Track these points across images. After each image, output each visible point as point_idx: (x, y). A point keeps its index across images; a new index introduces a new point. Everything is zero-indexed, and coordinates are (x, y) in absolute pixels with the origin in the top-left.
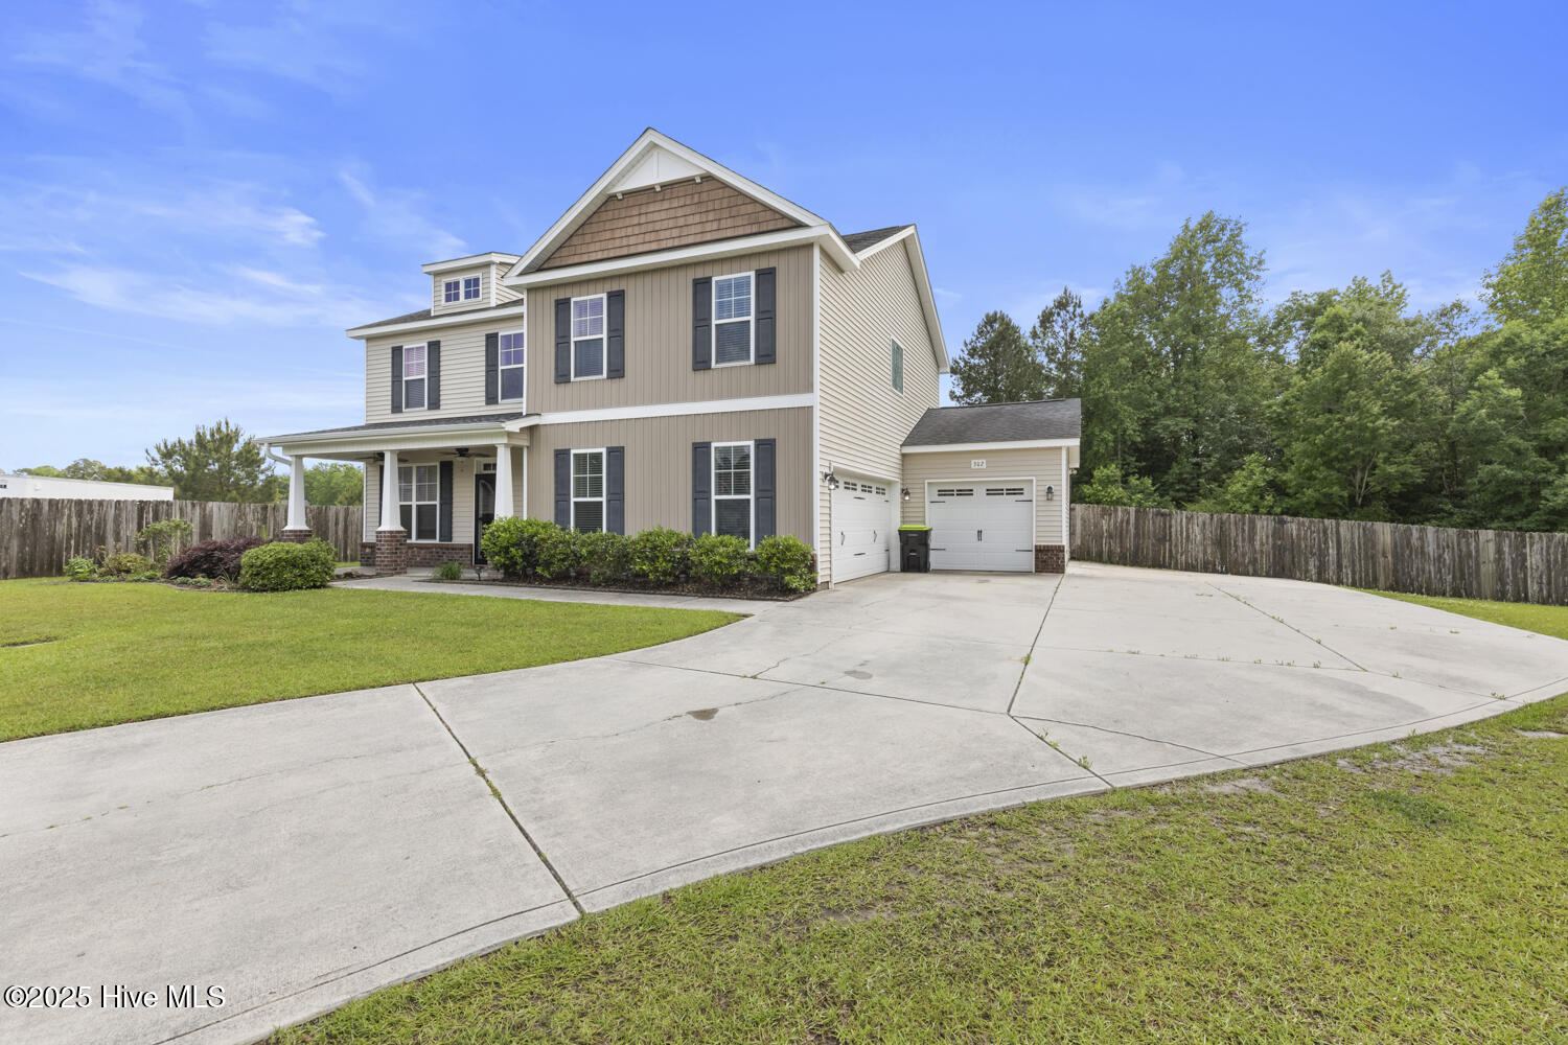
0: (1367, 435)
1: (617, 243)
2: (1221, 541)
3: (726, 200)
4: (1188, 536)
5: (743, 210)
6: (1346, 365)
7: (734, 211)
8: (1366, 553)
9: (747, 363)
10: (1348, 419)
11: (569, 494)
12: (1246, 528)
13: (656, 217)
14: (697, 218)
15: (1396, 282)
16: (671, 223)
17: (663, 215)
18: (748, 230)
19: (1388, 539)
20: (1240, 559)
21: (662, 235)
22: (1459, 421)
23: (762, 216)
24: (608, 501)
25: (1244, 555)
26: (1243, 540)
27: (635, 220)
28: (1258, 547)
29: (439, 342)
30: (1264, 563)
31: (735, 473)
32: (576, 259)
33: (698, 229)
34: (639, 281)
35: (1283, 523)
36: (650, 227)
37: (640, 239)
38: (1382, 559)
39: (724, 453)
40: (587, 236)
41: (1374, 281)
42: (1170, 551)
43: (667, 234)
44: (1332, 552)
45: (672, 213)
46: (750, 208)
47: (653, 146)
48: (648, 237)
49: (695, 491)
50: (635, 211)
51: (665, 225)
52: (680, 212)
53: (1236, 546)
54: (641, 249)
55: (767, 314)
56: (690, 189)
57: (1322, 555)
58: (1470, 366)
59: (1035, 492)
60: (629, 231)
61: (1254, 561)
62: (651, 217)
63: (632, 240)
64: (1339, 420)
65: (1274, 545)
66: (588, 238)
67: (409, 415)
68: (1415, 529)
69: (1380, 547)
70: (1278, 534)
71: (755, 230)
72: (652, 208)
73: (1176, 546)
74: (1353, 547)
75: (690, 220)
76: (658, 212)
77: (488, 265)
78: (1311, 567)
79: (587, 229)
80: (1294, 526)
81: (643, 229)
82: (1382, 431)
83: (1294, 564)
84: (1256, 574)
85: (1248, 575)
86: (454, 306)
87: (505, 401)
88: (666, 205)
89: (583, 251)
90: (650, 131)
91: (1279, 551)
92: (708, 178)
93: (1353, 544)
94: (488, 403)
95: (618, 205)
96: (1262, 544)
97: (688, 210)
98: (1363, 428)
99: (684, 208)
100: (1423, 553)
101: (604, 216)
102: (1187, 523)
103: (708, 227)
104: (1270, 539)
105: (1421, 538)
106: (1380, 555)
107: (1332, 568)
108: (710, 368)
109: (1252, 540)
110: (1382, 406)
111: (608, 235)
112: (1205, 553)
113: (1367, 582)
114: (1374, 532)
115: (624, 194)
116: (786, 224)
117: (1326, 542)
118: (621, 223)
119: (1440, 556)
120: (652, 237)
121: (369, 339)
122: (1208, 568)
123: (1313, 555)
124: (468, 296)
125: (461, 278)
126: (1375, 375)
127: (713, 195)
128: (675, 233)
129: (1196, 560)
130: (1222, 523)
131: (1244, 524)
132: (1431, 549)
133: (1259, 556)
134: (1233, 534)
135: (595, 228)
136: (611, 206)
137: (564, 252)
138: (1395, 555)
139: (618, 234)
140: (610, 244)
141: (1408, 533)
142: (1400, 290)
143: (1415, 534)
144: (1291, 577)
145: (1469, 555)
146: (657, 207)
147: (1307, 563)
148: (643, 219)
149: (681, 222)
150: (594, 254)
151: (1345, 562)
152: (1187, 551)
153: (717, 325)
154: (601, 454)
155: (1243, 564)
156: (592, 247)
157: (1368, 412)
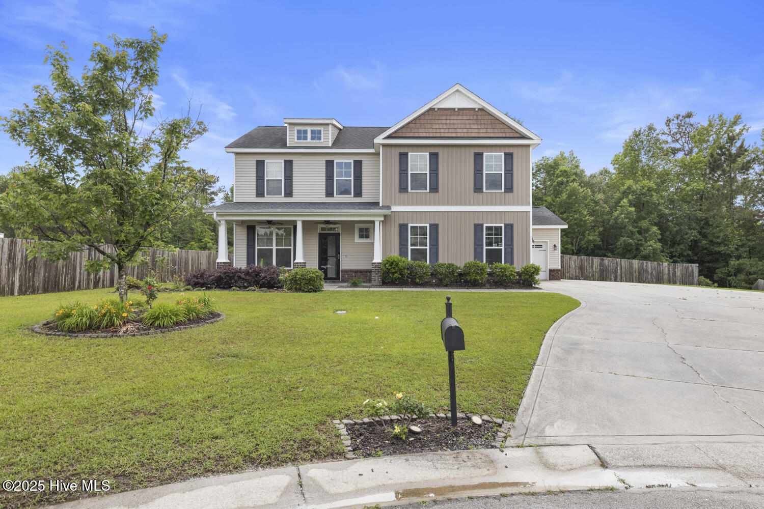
0: (582, 223)
1: (434, 130)
2: (581, 268)
3: (489, 121)
4: (570, 266)
5: (498, 126)
6: (573, 193)
7: (494, 126)
8: (630, 272)
9: (501, 191)
10: (575, 216)
11: (408, 245)
12: (590, 262)
13: (455, 122)
14: (476, 126)
15: (575, 155)
16: (463, 126)
17: (459, 122)
18: (501, 135)
19: (637, 267)
20: (588, 275)
21: (458, 131)
22: (615, 219)
23: (507, 130)
24: (430, 249)
25: (589, 273)
26: (589, 267)
27: (444, 122)
28: (594, 270)
29: (292, 161)
30: (597, 276)
31: (495, 238)
32: (411, 135)
33: (476, 131)
34: (446, 149)
35: (603, 260)
36: (452, 126)
37: (447, 131)
38: (635, 274)
39: (489, 229)
40: (417, 125)
41: (567, 154)
42: (563, 271)
43: (461, 131)
44: (619, 271)
45: (463, 122)
46: (501, 126)
47: (457, 91)
48: (451, 130)
49: (475, 244)
50: (444, 118)
51: (459, 126)
52: (467, 122)
53: (587, 269)
54: (447, 135)
55: (509, 171)
56: (472, 113)
57: (616, 272)
58: (615, 197)
59: (550, 247)
60: (441, 126)
61: (593, 275)
62: (452, 122)
63: (442, 131)
64: (571, 216)
65: (600, 268)
66: (418, 126)
67: (267, 199)
68: (645, 262)
69: (634, 270)
70: (601, 264)
71: (504, 135)
72: (452, 117)
73: (565, 270)
74: (626, 270)
75: (472, 126)
76: (455, 120)
77: (328, 124)
78: (612, 277)
79: (418, 121)
80: (607, 261)
81: (448, 126)
82: (588, 222)
83: (606, 276)
84: (593, 280)
85: (591, 280)
86: (302, 143)
87: (338, 196)
88: (460, 117)
89: (415, 131)
90: (458, 85)
91: (602, 271)
92: (482, 110)
93: (626, 268)
94: (327, 196)
95: (435, 113)
96: (596, 269)
97: (471, 122)
98: (581, 220)
99: (469, 121)
100: (647, 271)
101: (427, 117)
102: (569, 260)
103: (481, 131)
104: (599, 267)
105: (646, 266)
106: (634, 272)
107: (619, 277)
108: (483, 192)
109: (592, 267)
110: (588, 211)
111: (429, 126)
112: (576, 273)
113: (631, 280)
114: (632, 264)
115: (438, 109)
116: (518, 135)
117: (617, 268)
118: (436, 122)
119: (652, 272)
120: (453, 130)
121: (237, 154)
122: (577, 278)
123: (613, 272)
124: (313, 138)
125: (309, 129)
126: (585, 198)
127: (483, 117)
128: (465, 131)
129: (573, 275)
130: (581, 260)
131: (589, 260)
132: (649, 270)
133: (594, 273)
134: (586, 265)
135: (422, 122)
136: (430, 112)
137: (404, 130)
138: (639, 273)
139: (434, 126)
140: (430, 130)
141: (642, 263)
142: (576, 159)
143: (645, 265)
144: (606, 280)
145: (661, 273)
146: (456, 117)
147: (611, 276)
148: (448, 122)
149: (468, 126)
150: (421, 134)
151: (623, 275)
152: (569, 272)
153: (486, 174)
154: (426, 227)
155: (589, 277)
156: (420, 130)
157: (582, 214)
